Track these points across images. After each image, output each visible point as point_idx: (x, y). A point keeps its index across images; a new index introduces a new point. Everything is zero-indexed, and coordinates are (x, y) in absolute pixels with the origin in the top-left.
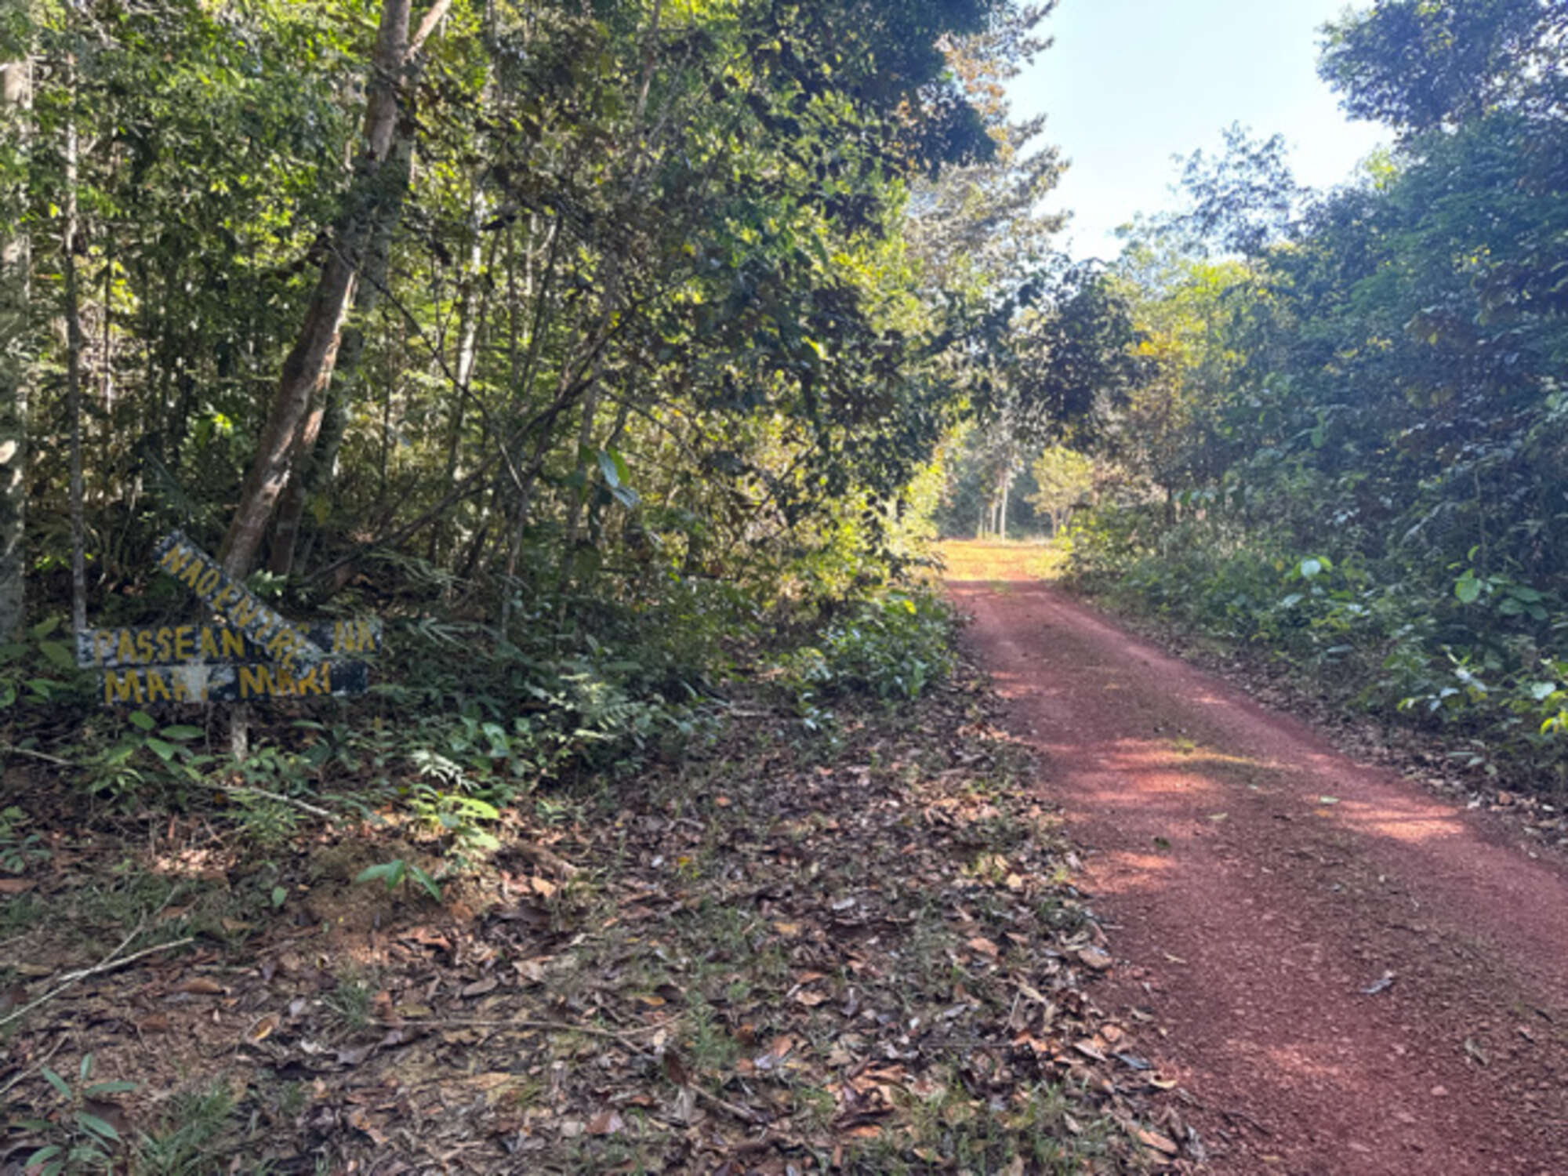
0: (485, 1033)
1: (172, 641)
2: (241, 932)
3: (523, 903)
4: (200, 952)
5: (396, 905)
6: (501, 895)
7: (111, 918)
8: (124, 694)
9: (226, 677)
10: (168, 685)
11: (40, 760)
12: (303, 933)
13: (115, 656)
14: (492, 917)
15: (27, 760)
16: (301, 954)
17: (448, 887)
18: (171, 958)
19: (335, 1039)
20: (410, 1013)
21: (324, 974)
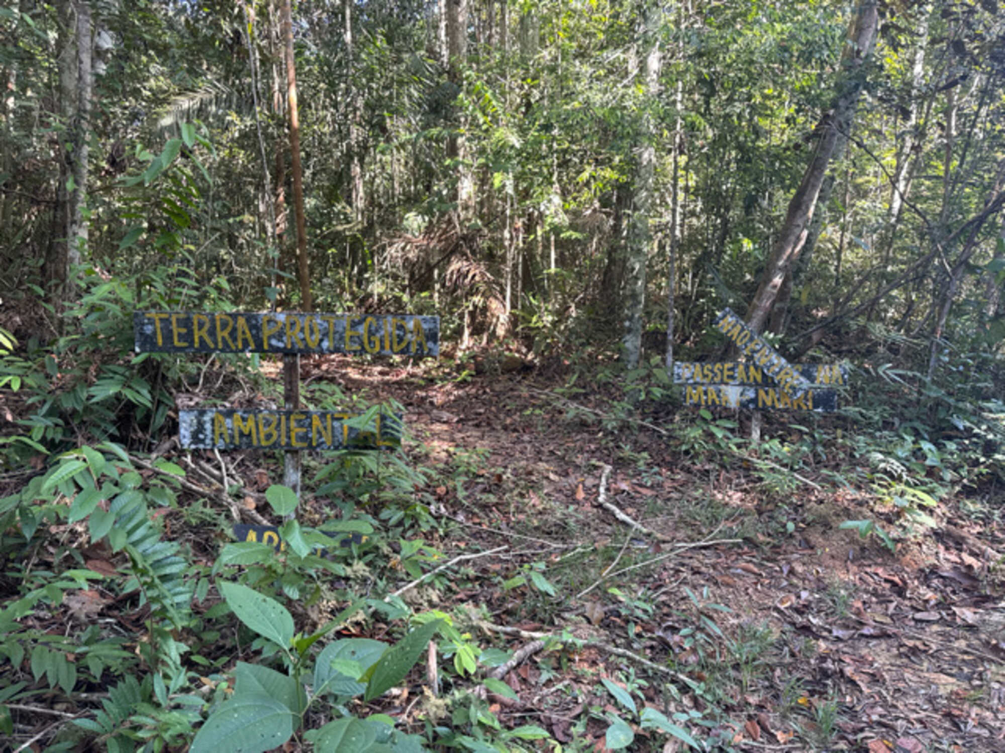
0: (934, 647)
1: (722, 371)
2: (768, 543)
3: (955, 568)
4: (746, 549)
5: (863, 549)
6: (938, 560)
7: (695, 519)
8: (695, 399)
9: (751, 394)
10: (718, 396)
11: (654, 430)
12: (805, 552)
13: (692, 378)
14: (932, 572)
15: (648, 429)
16: (804, 564)
17: (900, 545)
18: (730, 549)
19: (830, 620)
20: (877, 619)
21: (819, 580)
